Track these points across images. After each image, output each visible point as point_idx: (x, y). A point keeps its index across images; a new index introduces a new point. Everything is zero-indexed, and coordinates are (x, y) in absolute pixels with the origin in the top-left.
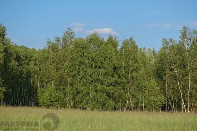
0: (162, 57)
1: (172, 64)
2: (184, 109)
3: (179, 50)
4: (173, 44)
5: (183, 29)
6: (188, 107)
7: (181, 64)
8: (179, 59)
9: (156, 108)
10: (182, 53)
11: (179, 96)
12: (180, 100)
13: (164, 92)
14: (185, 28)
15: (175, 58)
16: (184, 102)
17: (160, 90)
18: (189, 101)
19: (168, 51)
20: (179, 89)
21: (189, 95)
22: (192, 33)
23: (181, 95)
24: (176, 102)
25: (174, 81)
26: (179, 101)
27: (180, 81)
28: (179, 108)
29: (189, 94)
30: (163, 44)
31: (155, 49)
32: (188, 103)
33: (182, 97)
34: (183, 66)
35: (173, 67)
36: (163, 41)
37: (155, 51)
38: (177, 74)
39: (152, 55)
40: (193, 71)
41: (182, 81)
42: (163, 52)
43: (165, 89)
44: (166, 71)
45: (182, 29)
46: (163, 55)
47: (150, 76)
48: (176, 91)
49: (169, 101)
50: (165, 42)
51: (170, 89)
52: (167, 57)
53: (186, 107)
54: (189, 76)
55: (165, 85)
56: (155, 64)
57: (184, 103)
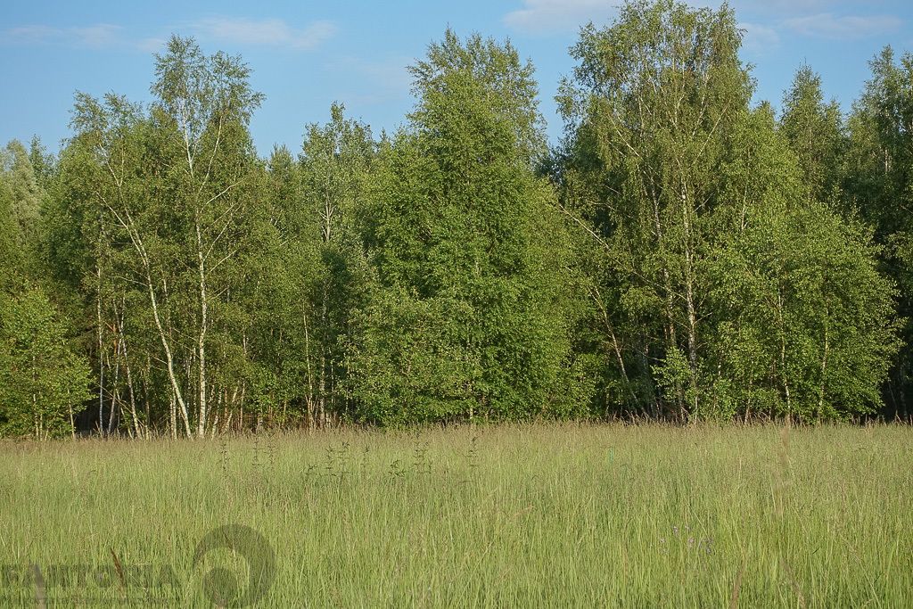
0: (72, 183)
1: (124, 213)
2: (180, 421)
3: (153, 150)
4: (123, 122)
5: (171, 54)
6: (199, 413)
7: (162, 215)
8: (154, 192)
9: (49, 423)
10: (167, 161)
11: (159, 364)
12: (161, 381)
13: (89, 346)
14: (176, 46)
15: (137, 188)
16: (183, 387)
17: (66, 336)
18: (203, 384)
19: (104, 153)
20: (157, 330)
21: (202, 358)
22: (210, 69)
23: (166, 360)
24: (143, 392)
25: (133, 293)
26: (156, 385)
27: (159, 294)
28: (157, 418)
29: (202, 351)
30: (80, 121)
31: (42, 144)
32: (199, 393)
33: (170, 364)
34: (173, 226)
35: (129, 227)
36: (78, 108)
37: (43, 153)
38: (146, 261)
39: (30, 173)
40: (219, 247)
41: (171, 291)
42: (79, 158)
43: (94, 332)
44: (93, 247)
45: (165, 53)
46: (79, 173)
47: (20, 271)
48: (143, 339)
49: (111, 388)
50: (88, 111)
51: (117, 331)
52: (97, 185)
53: (190, 410)
54: (202, 267)
55: (91, 315)
56: (43, 214)
57: (182, 393)
